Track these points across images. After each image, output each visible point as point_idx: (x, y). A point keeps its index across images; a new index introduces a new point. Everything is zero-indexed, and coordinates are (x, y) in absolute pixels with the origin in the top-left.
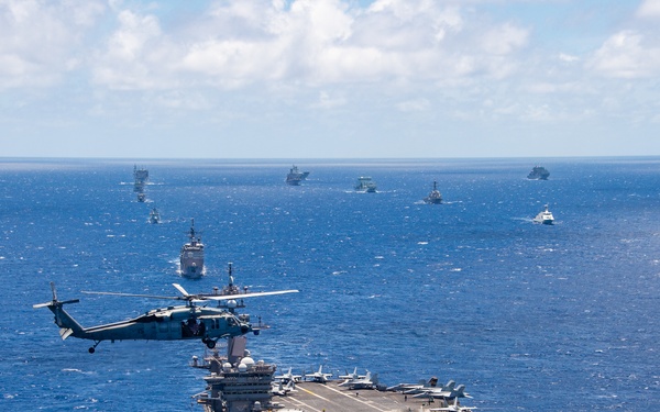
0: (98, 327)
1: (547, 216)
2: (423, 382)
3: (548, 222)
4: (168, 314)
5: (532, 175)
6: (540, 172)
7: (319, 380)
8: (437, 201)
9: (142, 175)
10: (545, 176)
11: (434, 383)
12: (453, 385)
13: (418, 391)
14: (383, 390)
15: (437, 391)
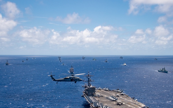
0: (58, 80)
1: (125, 64)
2: (116, 89)
3: (126, 65)
4: (68, 77)
5: (120, 58)
6: (121, 58)
7: (100, 89)
8: (107, 62)
9: (60, 58)
10: (122, 58)
11: (118, 90)
12: (121, 90)
13: (116, 91)
14: (110, 91)
15: (119, 91)
